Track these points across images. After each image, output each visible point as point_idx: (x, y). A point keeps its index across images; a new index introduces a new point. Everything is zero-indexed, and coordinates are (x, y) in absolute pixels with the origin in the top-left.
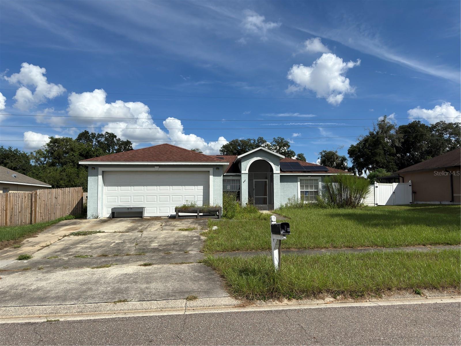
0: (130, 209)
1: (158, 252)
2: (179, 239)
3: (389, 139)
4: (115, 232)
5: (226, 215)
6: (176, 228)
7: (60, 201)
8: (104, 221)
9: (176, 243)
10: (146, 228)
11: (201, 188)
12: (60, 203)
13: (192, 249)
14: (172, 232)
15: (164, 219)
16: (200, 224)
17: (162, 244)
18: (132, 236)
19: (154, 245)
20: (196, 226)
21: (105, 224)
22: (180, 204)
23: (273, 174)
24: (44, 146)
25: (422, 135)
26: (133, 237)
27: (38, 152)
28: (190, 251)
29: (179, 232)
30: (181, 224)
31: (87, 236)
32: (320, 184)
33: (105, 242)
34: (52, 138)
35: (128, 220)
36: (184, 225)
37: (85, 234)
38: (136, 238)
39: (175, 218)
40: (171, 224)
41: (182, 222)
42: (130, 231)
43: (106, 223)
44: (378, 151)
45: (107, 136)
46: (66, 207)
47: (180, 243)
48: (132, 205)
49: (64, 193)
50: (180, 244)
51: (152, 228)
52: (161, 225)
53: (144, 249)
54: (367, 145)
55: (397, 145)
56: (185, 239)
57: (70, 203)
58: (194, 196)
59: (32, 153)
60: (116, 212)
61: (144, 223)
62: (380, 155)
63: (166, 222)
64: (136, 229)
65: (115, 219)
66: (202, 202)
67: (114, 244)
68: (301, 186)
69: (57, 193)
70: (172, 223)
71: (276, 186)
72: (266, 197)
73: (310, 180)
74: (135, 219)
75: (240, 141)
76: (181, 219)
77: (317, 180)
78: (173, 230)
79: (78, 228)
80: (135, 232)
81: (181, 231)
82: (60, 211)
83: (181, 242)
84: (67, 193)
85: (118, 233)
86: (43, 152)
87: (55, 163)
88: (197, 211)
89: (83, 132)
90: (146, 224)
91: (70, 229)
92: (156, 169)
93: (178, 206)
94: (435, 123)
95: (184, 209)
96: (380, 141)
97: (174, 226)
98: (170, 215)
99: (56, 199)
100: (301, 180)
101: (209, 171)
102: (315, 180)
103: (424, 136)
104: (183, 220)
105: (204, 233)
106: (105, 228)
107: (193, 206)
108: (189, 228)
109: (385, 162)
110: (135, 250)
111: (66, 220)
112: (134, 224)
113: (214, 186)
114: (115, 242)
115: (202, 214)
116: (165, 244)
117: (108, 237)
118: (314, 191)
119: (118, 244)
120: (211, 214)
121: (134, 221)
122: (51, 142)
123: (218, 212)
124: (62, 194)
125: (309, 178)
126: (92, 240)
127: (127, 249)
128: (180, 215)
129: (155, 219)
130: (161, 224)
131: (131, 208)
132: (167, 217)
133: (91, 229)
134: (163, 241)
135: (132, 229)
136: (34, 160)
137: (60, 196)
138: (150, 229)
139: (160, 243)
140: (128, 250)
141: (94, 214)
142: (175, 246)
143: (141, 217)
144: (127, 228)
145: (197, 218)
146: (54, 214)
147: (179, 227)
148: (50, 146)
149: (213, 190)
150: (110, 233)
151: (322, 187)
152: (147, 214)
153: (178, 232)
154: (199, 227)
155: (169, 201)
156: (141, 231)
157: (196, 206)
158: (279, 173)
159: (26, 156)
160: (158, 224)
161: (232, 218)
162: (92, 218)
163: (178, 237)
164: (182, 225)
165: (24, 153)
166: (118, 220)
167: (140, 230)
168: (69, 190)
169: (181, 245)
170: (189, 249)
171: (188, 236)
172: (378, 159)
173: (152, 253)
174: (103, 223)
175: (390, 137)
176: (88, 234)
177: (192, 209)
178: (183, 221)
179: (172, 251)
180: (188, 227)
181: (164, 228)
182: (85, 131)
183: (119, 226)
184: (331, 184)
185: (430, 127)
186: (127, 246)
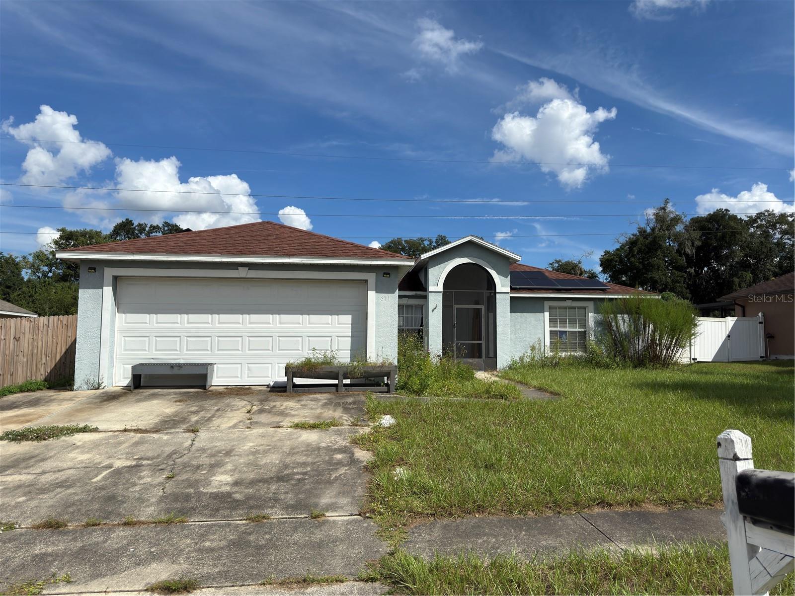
0: (176, 368)
1: (227, 512)
2: (293, 459)
3: (674, 241)
4: (125, 430)
5: (406, 383)
6: (288, 419)
7: (26, 345)
8: (112, 398)
9: (285, 472)
10: (210, 419)
11: (346, 320)
12: (26, 351)
13: (333, 500)
14: (276, 431)
15: (257, 394)
16: (346, 410)
17: (244, 476)
18: (167, 444)
19: (221, 480)
20: (338, 414)
21: (111, 404)
22: (297, 357)
23: (495, 293)
24: (48, 244)
25: (734, 234)
26: (168, 450)
27: (38, 257)
28: (327, 511)
29: (294, 434)
30: (298, 409)
31: (44, 442)
32: (592, 318)
33: (83, 465)
34: (63, 230)
35: (169, 394)
36: (306, 412)
37: (39, 435)
38: (174, 452)
39: (285, 391)
40: (274, 406)
41: (303, 403)
42: (166, 429)
43: (114, 403)
44: (655, 261)
45: (166, 228)
46: (39, 360)
47: (298, 473)
48: (183, 359)
49: (35, 329)
50: (297, 477)
51: (226, 420)
52: (249, 412)
53: (187, 498)
54: (636, 250)
55: (688, 251)
56: (310, 460)
57: (49, 350)
58: (330, 338)
59: (24, 258)
60: (146, 375)
61: (208, 404)
62: (658, 269)
63: (262, 401)
64: (184, 420)
65: (141, 390)
66: (350, 352)
67: (104, 473)
68: (550, 320)
69: (18, 326)
70: (278, 404)
71: (501, 319)
72: (480, 342)
73: (571, 308)
74: (189, 393)
75: (405, 241)
76: (299, 394)
77: (585, 308)
78: (279, 427)
79: (35, 416)
80: (177, 430)
81: (299, 431)
82: (25, 369)
83: (299, 470)
84: (41, 329)
85: (132, 434)
86: (45, 255)
87: (68, 275)
88: (338, 374)
89: (123, 222)
90: (212, 406)
91: (15, 419)
92: (243, 273)
93: (292, 361)
94: (756, 214)
95: (308, 369)
96: (659, 244)
97: (283, 414)
98: (272, 384)
99: (18, 341)
100: (550, 308)
101: (366, 281)
102: (579, 308)
103: (738, 236)
104: (304, 397)
105: (362, 438)
106: (107, 416)
107: (327, 362)
108: (322, 421)
109: (668, 282)
110: (162, 499)
111: (22, 391)
112: (180, 407)
113: (377, 316)
114: (111, 467)
115: (347, 381)
116: (252, 476)
117: (99, 445)
118: (579, 332)
119: (118, 472)
120: (370, 380)
121: (185, 398)
122: (61, 237)
123: (386, 378)
124: (31, 331)
125: (568, 303)
126: (50, 457)
127: (137, 495)
128: (297, 383)
129: (236, 393)
130: (248, 408)
131: (180, 366)
132: (264, 388)
133: (67, 420)
134: (248, 465)
135: (172, 422)
136: (30, 271)
137: (27, 336)
138: (219, 420)
139: (240, 472)
140: (139, 498)
141: (92, 378)
142: (284, 487)
143: (204, 387)
144: (160, 417)
145: (337, 391)
146: (12, 375)
147: (294, 416)
148: (60, 244)
149: (376, 326)
150: (111, 433)
151: (595, 322)
152: (218, 380)
153: (290, 434)
154: (346, 419)
155: (271, 349)
156: (194, 431)
157: (336, 362)
158: (508, 293)
159: (15, 261)
160: (243, 407)
161: (421, 391)
162: (85, 387)
163: (292, 453)
164: (303, 411)
165: (11, 257)
166: (147, 393)
167: (191, 426)
168: (46, 322)
169: (299, 480)
170: (325, 500)
171: (319, 449)
172: (656, 275)
173: (211, 516)
174: (105, 403)
175: (677, 236)
176: (49, 437)
177: (327, 369)
178: (306, 399)
179: (272, 507)
180: (318, 417)
181: (256, 418)
182: (127, 220)
183: (143, 412)
184: (616, 317)
185: (745, 221)
186: (142, 482)
